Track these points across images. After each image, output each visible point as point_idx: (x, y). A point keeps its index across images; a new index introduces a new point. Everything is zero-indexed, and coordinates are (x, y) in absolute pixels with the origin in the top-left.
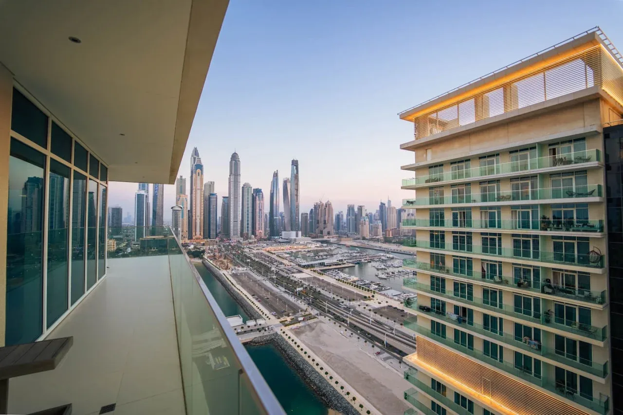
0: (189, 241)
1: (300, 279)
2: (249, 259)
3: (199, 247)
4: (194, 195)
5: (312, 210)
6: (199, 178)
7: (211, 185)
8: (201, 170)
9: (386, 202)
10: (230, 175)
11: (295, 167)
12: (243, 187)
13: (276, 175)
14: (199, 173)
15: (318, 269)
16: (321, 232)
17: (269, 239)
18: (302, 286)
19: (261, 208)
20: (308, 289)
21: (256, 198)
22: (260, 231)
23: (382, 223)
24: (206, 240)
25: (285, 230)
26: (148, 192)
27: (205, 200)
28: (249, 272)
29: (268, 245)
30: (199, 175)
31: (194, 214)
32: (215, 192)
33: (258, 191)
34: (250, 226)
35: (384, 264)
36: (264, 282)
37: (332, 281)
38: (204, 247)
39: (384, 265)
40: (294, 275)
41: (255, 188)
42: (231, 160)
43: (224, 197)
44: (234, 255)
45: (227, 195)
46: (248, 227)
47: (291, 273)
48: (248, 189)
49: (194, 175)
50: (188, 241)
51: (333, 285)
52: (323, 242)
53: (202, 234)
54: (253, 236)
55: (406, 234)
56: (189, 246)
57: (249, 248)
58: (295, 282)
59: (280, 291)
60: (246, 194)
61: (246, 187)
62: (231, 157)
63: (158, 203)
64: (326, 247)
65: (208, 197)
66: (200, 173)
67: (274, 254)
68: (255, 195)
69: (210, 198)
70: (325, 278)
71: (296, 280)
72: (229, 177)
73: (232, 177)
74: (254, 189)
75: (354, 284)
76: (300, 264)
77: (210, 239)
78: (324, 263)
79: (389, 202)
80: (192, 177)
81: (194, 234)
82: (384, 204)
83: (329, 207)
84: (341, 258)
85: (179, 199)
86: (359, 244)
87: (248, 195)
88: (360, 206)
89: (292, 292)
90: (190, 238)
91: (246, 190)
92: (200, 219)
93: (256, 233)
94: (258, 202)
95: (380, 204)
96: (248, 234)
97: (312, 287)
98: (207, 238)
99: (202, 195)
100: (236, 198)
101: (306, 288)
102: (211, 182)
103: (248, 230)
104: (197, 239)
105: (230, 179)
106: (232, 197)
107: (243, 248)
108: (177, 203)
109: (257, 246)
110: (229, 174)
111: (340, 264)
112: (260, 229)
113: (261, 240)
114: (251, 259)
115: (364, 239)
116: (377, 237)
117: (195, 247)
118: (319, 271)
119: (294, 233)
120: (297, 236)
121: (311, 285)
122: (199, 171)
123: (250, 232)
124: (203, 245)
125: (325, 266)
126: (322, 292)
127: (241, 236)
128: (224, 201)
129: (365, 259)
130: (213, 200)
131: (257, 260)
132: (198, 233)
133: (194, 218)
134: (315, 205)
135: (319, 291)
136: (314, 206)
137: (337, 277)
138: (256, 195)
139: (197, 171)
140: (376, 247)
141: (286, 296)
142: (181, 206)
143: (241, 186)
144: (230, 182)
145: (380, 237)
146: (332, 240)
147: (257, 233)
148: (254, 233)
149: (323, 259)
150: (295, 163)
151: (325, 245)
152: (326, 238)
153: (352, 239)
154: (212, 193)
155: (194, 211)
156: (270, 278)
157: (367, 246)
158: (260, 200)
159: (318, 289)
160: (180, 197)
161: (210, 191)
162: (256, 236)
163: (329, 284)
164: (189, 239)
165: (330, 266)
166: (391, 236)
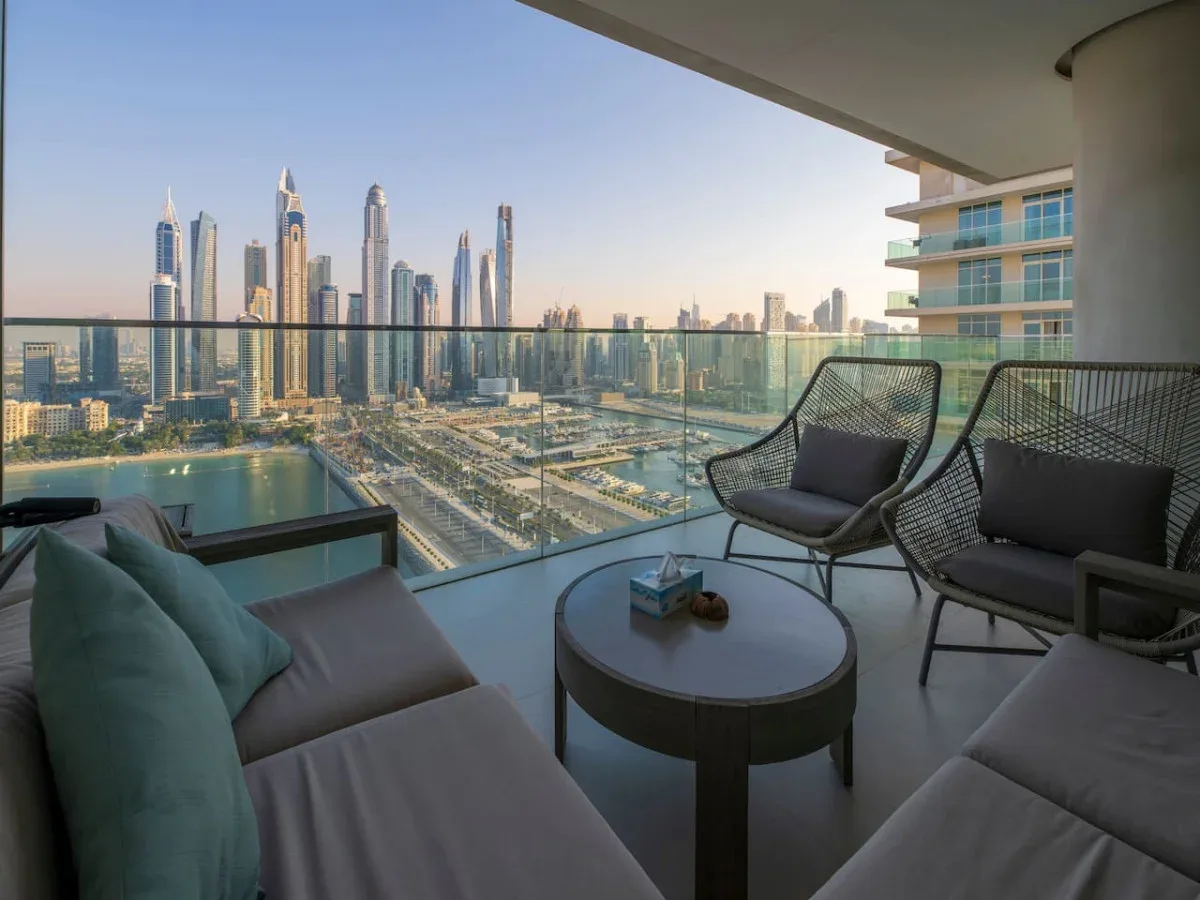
0: (276, 402)
1: (525, 491)
2: (412, 444)
3: (299, 417)
6: (296, 245)
7: (324, 264)
8: (301, 226)
9: (689, 308)
10: (366, 241)
11: (505, 223)
12: (393, 271)
13: (464, 243)
14: (296, 234)
15: (560, 467)
16: (560, 381)
17: (451, 396)
18: (529, 509)
20: (545, 515)
21: (422, 297)
22: (433, 377)
23: (684, 357)
24: (314, 400)
25: (483, 375)
26: (178, 278)
27: (311, 299)
28: (415, 475)
29: (448, 410)
30: (296, 239)
31: (286, 335)
32: (333, 284)
33: (425, 281)
34: (410, 366)
35: (693, 453)
36: (449, 500)
37: (591, 494)
38: (311, 418)
39: (694, 457)
40: (511, 482)
41: (421, 273)
42: (368, 204)
43: (353, 296)
44: (379, 434)
45: (360, 291)
46: (405, 368)
47: (505, 478)
48: (405, 276)
49: (286, 239)
50: (274, 404)
51: (594, 505)
52: (563, 403)
53: (305, 385)
54: (417, 389)
55: (732, 383)
56: (278, 415)
57: (410, 419)
58: (515, 499)
59: (483, 519)
60: (400, 287)
61: (399, 270)
62: (366, 195)
63: (204, 309)
64: (571, 414)
65: (317, 294)
66: (299, 236)
67: (464, 432)
68: (419, 290)
69: (321, 296)
70: (575, 488)
71: (516, 493)
72: (363, 245)
73: (371, 246)
74: (417, 277)
75: (634, 500)
76: (521, 456)
77: (324, 397)
78: (571, 452)
79: (696, 307)
80: (280, 242)
81: (287, 386)
82: (688, 314)
83: (575, 319)
84: (605, 441)
85: (253, 297)
86: (638, 407)
87: (405, 288)
88: (640, 319)
89: (510, 522)
90: (279, 394)
91: (400, 276)
92: (301, 348)
93: (422, 382)
94: (427, 307)
95: (679, 314)
96: (405, 385)
97: (551, 510)
98: (316, 396)
99: (305, 290)
100: (379, 297)
101: (539, 513)
102: (324, 257)
103: (405, 376)
104: (296, 397)
105: (365, 250)
106: (371, 295)
107: (397, 420)
108: (247, 309)
109: (426, 414)
110: (363, 239)
111: (603, 456)
112: (432, 372)
113: (433, 399)
114: (418, 446)
115: (647, 395)
116: (675, 391)
117: (291, 419)
118: (564, 473)
119: (502, 382)
120: (510, 388)
121: (549, 507)
122: (295, 227)
123: (410, 380)
124: (310, 411)
125: (574, 460)
126: (574, 521)
127: (390, 391)
128: (351, 306)
129: (654, 442)
130: (328, 301)
131: (429, 448)
132: (296, 383)
133: (287, 344)
134: (545, 316)
135: (567, 520)
136: (543, 318)
137: (599, 487)
138: (422, 292)
139: (292, 228)
140: (674, 414)
141: (499, 532)
142: (259, 316)
143: (391, 267)
144: (365, 258)
145: (679, 390)
146: (582, 398)
147: (426, 382)
148: (418, 380)
149: (568, 443)
150: (505, 215)
151: (568, 410)
152: (568, 395)
153: (623, 395)
154: (325, 283)
156: (461, 491)
157: (656, 413)
158: (430, 303)
159: (565, 515)
160: (254, 292)
161: (321, 279)
162: (422, 389)
163: (584, 501)
164: (276, 398)
165: (584, 459)
166: (701, 389)
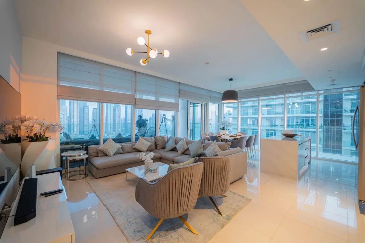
4: (72, 106)
5: (150, 117)
19: (119, 116)
21: (116, 109)
22: (119, 129)
24: (81, 135)
31: (72, 118)
43: (94, 108)
53: (78, 131)
54: (114, 132)
65: (82, 108)
68: (115, 107)
69: (84, 109)
77: (84, 134)
81: (72, 131)
94: (117, 112)
96: (110, 131)
98: (82, 134)
99: (78, 107)
103: (110, 129)
112: (119, 128)
123: (112, 130)
127: (106, 133)
128: (93, 111)
130: (86, 110)
132: (75, 131)
134: (152, 115)
142: (63, 113)
155: (72, 116)
161: (84, 104)
162: (115, 132)
